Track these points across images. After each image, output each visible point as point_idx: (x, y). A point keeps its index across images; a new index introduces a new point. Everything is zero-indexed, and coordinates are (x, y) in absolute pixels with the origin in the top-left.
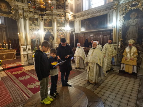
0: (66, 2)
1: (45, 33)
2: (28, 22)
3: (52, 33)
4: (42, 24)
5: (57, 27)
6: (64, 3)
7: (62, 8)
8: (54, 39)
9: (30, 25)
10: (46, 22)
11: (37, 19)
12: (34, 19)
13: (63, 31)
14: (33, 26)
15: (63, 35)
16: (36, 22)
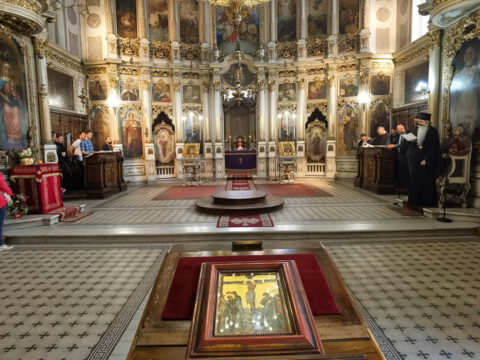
0: (363, 31)
1: (309, 115)
2: (274, 95)
3: (324, 114)
4: (303, 94)
5: (338, 97)
6: (358, 36)
7: (353, 47)
8: (327, 126)
9: (280, 99)
10: (313, 89)
11: (294, 86)
12: (288, 87)
13: (353, 105)
14: (285, 102)
15: (353, 115)
16: (292, 91)
